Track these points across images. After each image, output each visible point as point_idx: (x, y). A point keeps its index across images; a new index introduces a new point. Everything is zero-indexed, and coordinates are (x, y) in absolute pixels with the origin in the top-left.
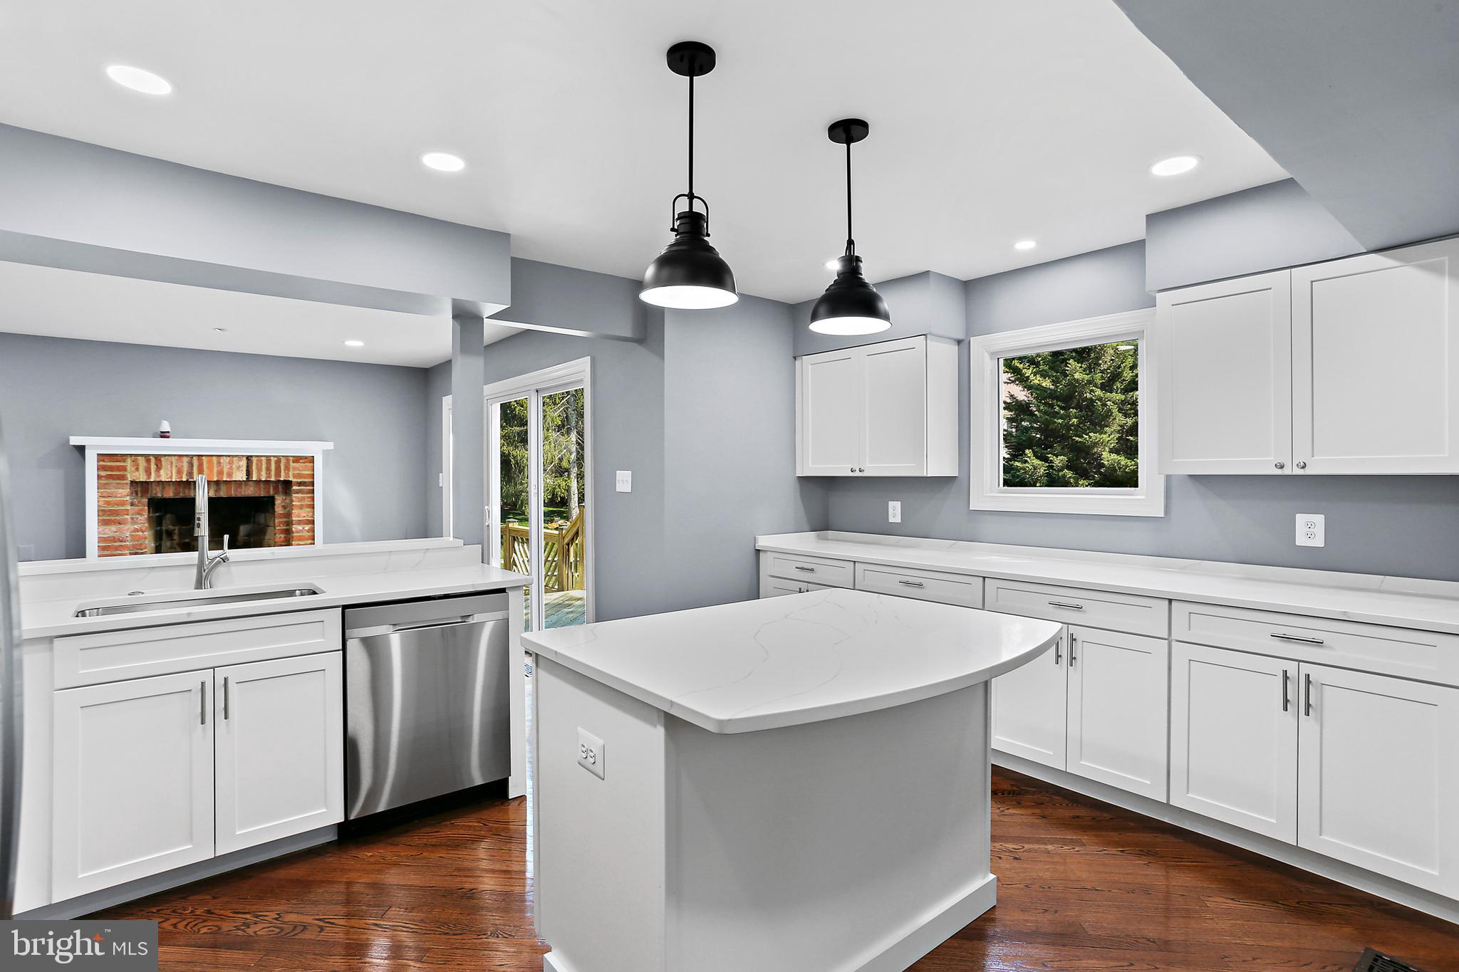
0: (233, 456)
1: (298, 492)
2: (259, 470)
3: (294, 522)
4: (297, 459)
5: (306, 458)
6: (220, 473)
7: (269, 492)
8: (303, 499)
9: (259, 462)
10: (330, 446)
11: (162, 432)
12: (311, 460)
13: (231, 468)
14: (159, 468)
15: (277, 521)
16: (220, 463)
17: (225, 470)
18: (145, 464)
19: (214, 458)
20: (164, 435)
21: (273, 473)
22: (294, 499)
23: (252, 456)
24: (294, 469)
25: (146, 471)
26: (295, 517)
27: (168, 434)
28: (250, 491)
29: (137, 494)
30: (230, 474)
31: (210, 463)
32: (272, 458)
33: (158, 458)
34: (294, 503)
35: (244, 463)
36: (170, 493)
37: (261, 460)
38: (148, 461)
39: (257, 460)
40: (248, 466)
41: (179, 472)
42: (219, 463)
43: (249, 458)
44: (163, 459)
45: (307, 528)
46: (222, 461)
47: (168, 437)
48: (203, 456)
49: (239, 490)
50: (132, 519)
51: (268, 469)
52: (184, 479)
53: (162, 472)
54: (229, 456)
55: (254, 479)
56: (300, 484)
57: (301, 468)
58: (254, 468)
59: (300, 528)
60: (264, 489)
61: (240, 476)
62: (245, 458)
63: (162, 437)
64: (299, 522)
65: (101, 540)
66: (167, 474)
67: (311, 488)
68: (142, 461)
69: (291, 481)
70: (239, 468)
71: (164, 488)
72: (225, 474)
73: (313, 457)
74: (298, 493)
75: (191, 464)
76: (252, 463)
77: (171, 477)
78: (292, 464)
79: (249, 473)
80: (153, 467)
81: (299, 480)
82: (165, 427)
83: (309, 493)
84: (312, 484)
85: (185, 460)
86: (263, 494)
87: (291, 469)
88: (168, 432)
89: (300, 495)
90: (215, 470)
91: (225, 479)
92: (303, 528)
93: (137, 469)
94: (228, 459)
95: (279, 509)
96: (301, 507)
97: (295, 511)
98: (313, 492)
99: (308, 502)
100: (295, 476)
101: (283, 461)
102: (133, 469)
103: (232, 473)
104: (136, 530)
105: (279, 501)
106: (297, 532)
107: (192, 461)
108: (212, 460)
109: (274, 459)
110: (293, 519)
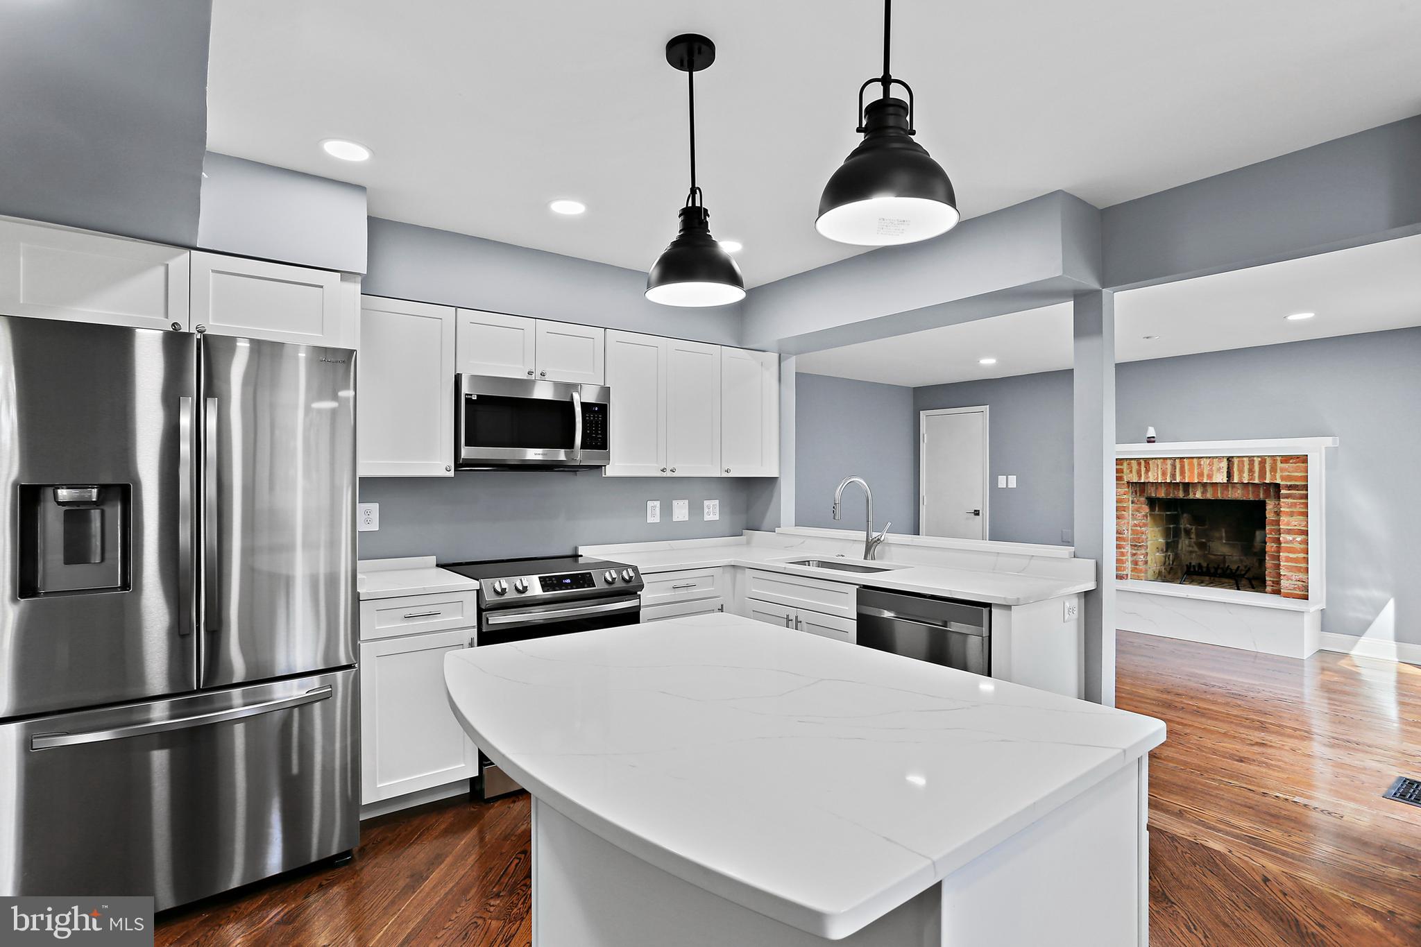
0: (1214, 457)
1: (1287, 496)
2: (1241, 471)
3: (1282, 531)
4: (1286, 459)
5: (1297, 457)
6: (1201, 475)
7: (1259, 495)
8: (1294, 505)
9: (1241, 463)
10: (1328, 441)
11: (1149, 438)
12: (1304, 459)
13: (1211, 470)
14: (1147, 471)
15: (1267, 528)
16: (1201, 465)
17: (1206, 472)
18: (1138, 467)
19: (1195, 460)
20: (1151, 440)
21: (1256, 475)
22: (1282, 504)
23: (1233, 457)
24: (1282, 470)
25: (1138, 473)
26: (1284, 525)
28: (1237, 494)
29: (1136, 494)
30: (1210, 476)
31: (1191, 465)
32: (1255, 459)
33: (1147, 460)
34: (1282, 509)
35: (1224, 464)
36: (1162, 494)
37: (1243, 461)
38: (1139, 464)
39: (1239, 461)
40: (1228, 468)
41: (1164, 474)
42: (1199, 465)
43: (1230, 459)
44: (1150, 462)
45: (1298, 539)
46: (1202, 463)
47: (1154, 442)
48: (1184, 458)
49: (1225, 492)
50: (1133, 515)
51: (1251, 471)
52: (1168, 481)
53: (1150, 473)
54: (1210, 457)
55: (1235, 481)
56: (1290, 487)
57: (1291, 470)
58: (1235, 469)
59: (1290, 538)
60: (1253, 493)
61: (1221, 478)
62: (1225, 460)
63: (1148, 442)
64: (1289, 532)
66: (1154, 476)
67: (1304, 492)
68: (1134, 463)
69: (1279, 484)
70: (1219, 469)
71: (1157, 488)
72: (1205, 476)
73: (1307, 455)
74: (1287, 498)
75: (1174, 467)
76: (1233, 464)
77: (1157, 478)
78: (1279, 465)
79: (1230, 475)
80: (1143, 469)
81: (1289, 483)
82: (1151, 432)
83: (1301, 498)
84: (1306, 487)
85: (1169, 462)
86: (1251, 498)
87: (1278, 471)
88: (1154, 437)
89: (1290, 500)
90: (1196, 472)
91: (1205, 481)
92: (1294, 539)
93: (1131, 471)
94: (1208, 461)
95: (1270, 515)
96: (1292, 514)
97: (1284, 519)
98: (1306, 497)
99: (1299, 509)
100: (1283, 478)
101: (1269, 462)
102: (1128, 471)
103: (1213, 474)
104: (1136, 525)
105: (1270, 506)
106: (1286, 542)
107: (1175, 463)
108: (1192, 462)
109: (1257, 460)
110: (1281, 527)
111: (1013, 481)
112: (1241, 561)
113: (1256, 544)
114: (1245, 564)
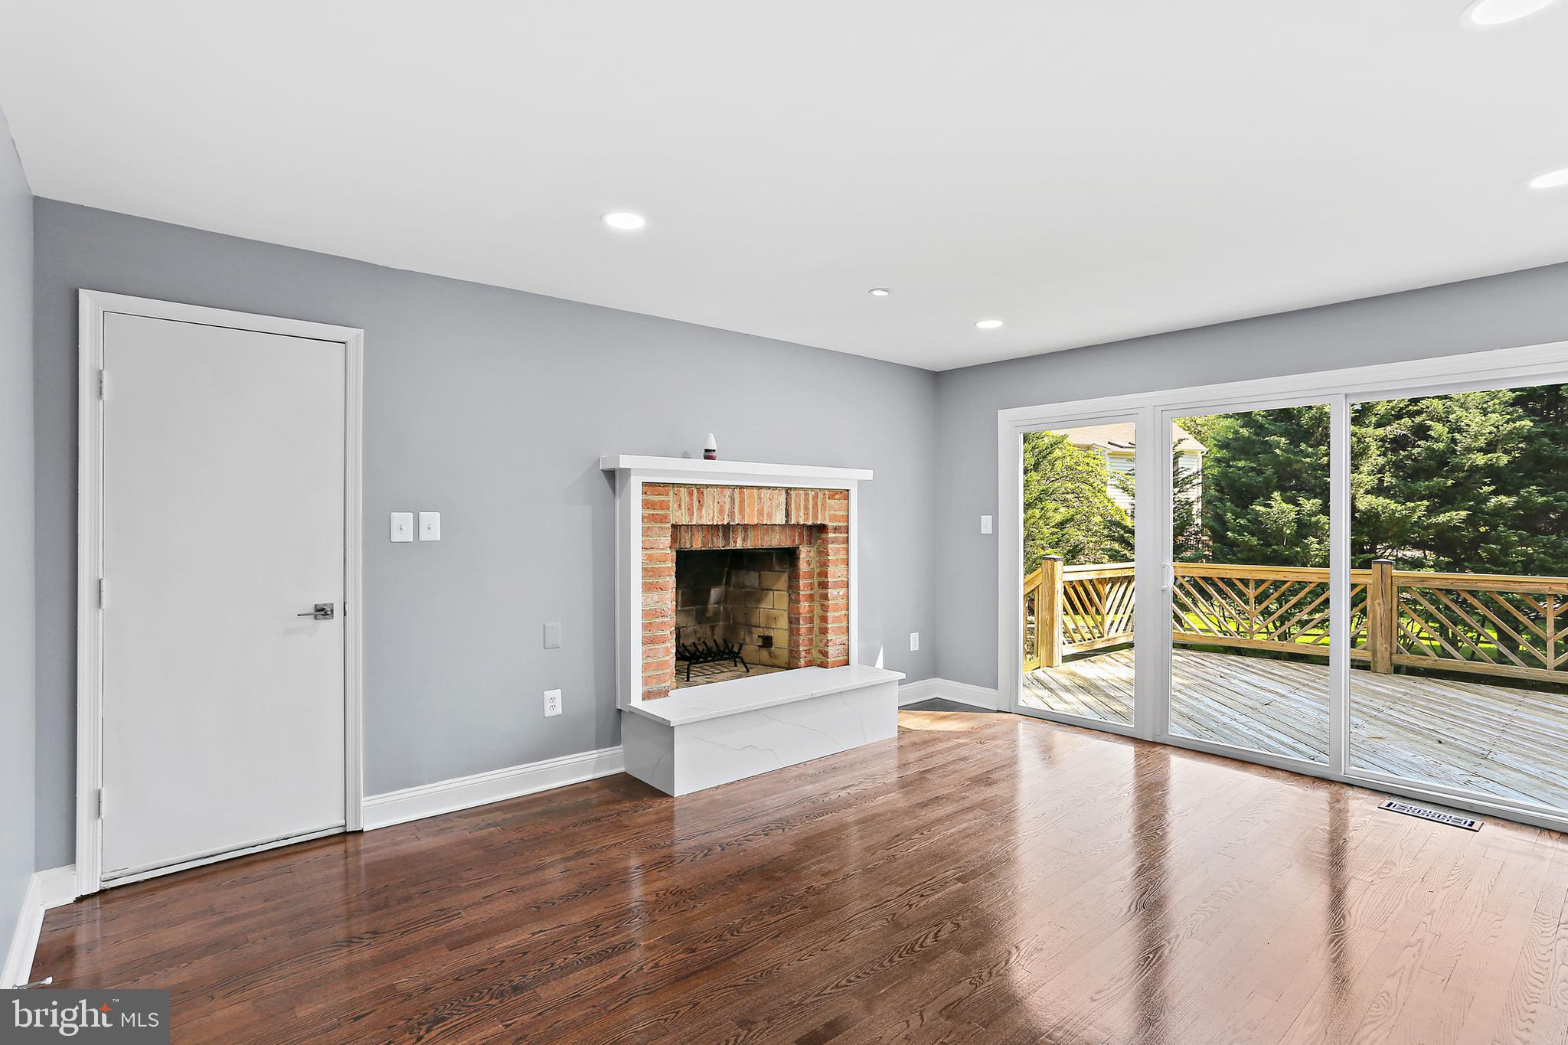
0: (773, 488)
3: (829, 585)
4: (834, 493)
5: (840, 492)
6: (761, 513)
7: (799, 541)
8: (837, 552)
9: (798, 497)
10: (868, 475)
11: (707, 451)
12: (845, 494)
13: (771, 507)
14: (701, 505)
15: (801, 582)
16: (761, 498)
17: (766, 509)
18: (687, 499)
20: (709, 455)
21: (810, 513)
22: (829, 551)
23: (791, 489)
24: (830, 507)
26: (831, 576)
27: (714, 454)
28: (777, 540)
29: (672, 544)
30: (770, 516)
31: (751, 496)
32: (810, 492)
33: (700, 488)
34: (829, 558)
35: (783, 498)
37: (800, 495)
38: (691, 494)
39: (795, 495)
40: (787, 504)
41: (721, 512)
43: (788, 490)
44: (705, 491)
45: (841, 593)
46: (762, 494)
47: (712, 458)
48: (744, 487)
49: (766, 538)
51: (806, 508)
52: (724, 522)
53: (704, 511)
54: (769, 488)
55: (793, 523)
56: (836, 529)
57: (836, 508)
58: (793, 506)
59: (835, 592)
60: (795, 537)
61: (778, 517)
62: (785, 492)
63: (706, 458)
64: (834, 585)
65: (646, 614)
66: (709, 515)
67: (845, 535)
68: (684, 492)
69: (827, 526)
70: (778, 505)
71: (692, 535)
72: (765, 514)
74: (833, 542)
75: (733, 500)
76: (791, 498)
77: (711, 519)
78: (828, 501)
79: (788, 515)
80: (696, 503)
81: (834, 525)
82: (711, 442)
83: (844, 543)
84: (848, 530)
85: (727, 493)
86: (787, 544)
87: (827, 508)
88: (714, 451)
89: (835, 546)
90: (756, 508)
91: (765, 522)
92: (838, 594)
93: (679, 507)
94: (768, 492)
95: (806, 567)
96: (837, 563)
97: (831, 569)
98: (847, 541)
99: (843, 556)
100: (830, 519)
101: (820, 496)
102: (674, 506)
103: (772, 512)
105: (805, 554)
106: (832, 598)
107: (733, 494)
108: (752, 493)
109: (811, 494)
110: (829, 580)
111: (432, 525)
112: (695, 632)
113: (709, 607)
114: (698, 635)
